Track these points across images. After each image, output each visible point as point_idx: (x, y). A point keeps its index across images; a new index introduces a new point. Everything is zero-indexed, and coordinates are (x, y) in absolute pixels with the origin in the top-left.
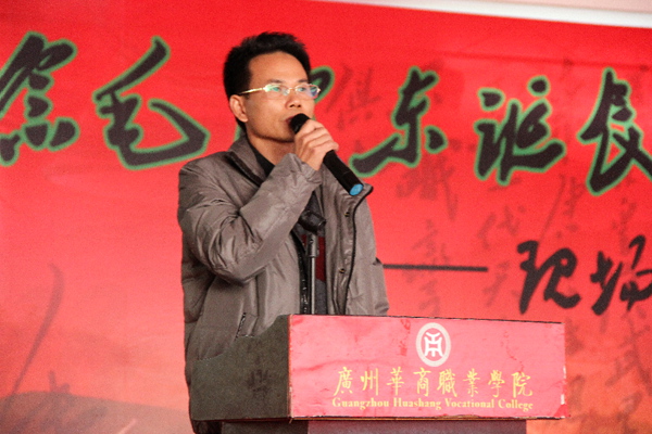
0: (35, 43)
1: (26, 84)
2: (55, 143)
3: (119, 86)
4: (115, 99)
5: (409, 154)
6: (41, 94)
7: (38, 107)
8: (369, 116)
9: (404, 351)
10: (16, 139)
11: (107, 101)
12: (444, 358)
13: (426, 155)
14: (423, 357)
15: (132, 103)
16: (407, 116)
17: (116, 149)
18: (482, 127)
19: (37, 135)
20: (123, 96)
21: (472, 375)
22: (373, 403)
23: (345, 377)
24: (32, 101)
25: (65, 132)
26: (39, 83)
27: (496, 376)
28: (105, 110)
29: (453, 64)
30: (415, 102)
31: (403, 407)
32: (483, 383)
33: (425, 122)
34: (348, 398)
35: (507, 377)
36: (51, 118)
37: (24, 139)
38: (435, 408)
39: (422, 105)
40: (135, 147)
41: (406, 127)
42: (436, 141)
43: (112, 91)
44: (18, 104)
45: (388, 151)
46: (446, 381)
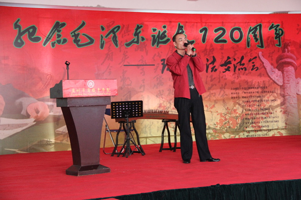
0: (58, 23)
1: (56, 31)
2: (62, 43)
3: (75, 31)
4: (75, 34)
5: (137, 42)
6: (59, 33)
7: (59, 36)
8: (129, 34)
9: (85, 85)
10: (55, 43)
11: (73, 34)
12: (93, 86)
13: (141, 42)
14: (89, 86)
15: (78, 34)
16: (136, 34)
17: (75, 44)
18: (152, 36)
19: (59, 42)
20: (76, 33)
21: (99, 89)
22: (79, 95)
23: (73, 90)
24: (58, 35)
25: (65, 41)
26: (59, 31)
27: (103, 89)
28: (73, 36)
29: (146, 23)
30: (138, 32)
31: (85, 95)
32: (101, 90)
33: (141, 35)
34: (74, 94)
35: (105, 89)
36: (62, 38)
37: (56, 42)
38: (92, 95)
39: (140, 32)
40: (79, 43)
41: (136, 36)
42: (143, 39)
43: (74, 32)
44: (55, 35)
45: (133, 42)
46: (93, 90)
